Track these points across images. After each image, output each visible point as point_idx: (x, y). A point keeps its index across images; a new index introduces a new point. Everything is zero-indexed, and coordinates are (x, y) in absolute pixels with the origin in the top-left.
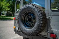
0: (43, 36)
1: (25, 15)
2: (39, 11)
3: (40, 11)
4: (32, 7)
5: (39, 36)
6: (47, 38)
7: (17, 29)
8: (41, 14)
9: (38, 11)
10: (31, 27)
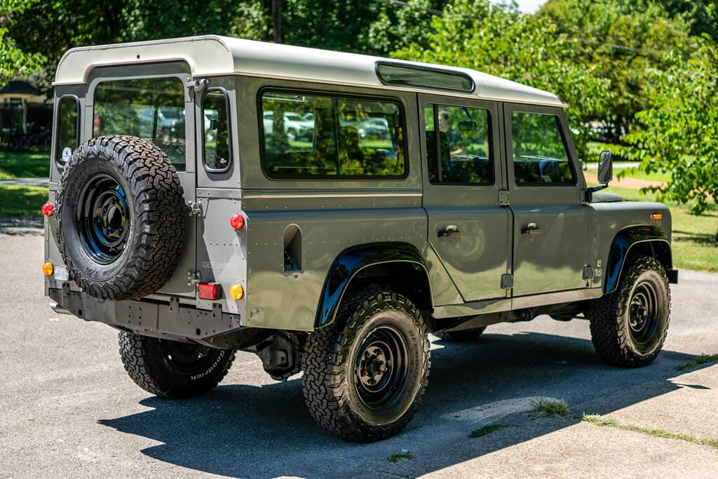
0: (182, 301)
1: (92, 192)
2: (138, 179)
3: (144, 177)
4: (111, 158)
5: (167, 303)
6: (194, 307)
7: (62, 275)
8: (146, 191)
9: (134, 180)
10: (116, 253)
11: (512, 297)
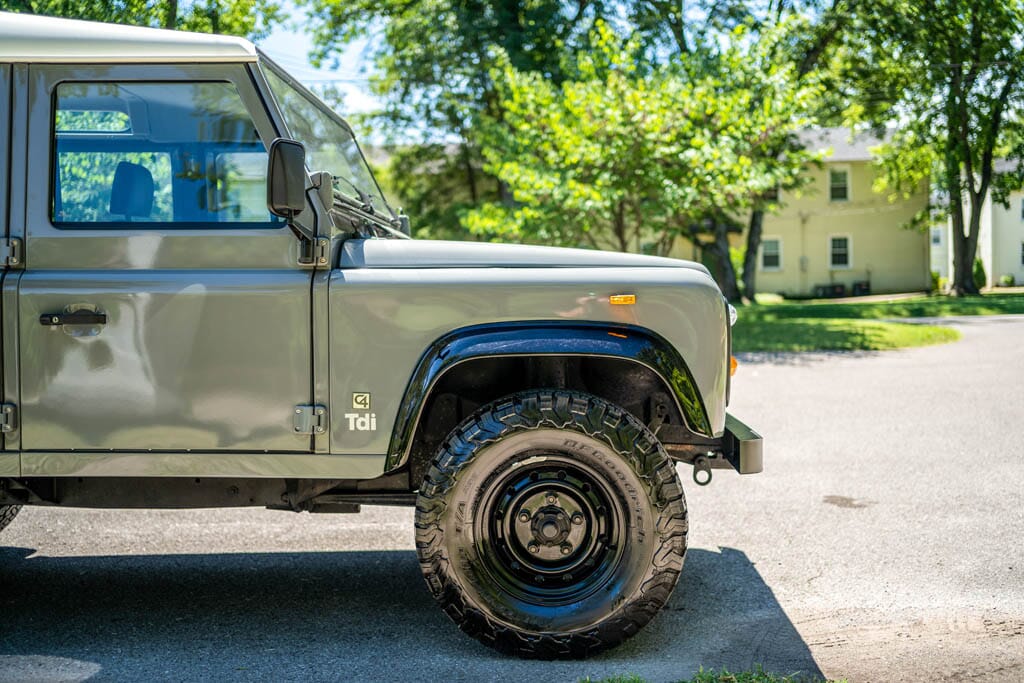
11: (21, 451)
